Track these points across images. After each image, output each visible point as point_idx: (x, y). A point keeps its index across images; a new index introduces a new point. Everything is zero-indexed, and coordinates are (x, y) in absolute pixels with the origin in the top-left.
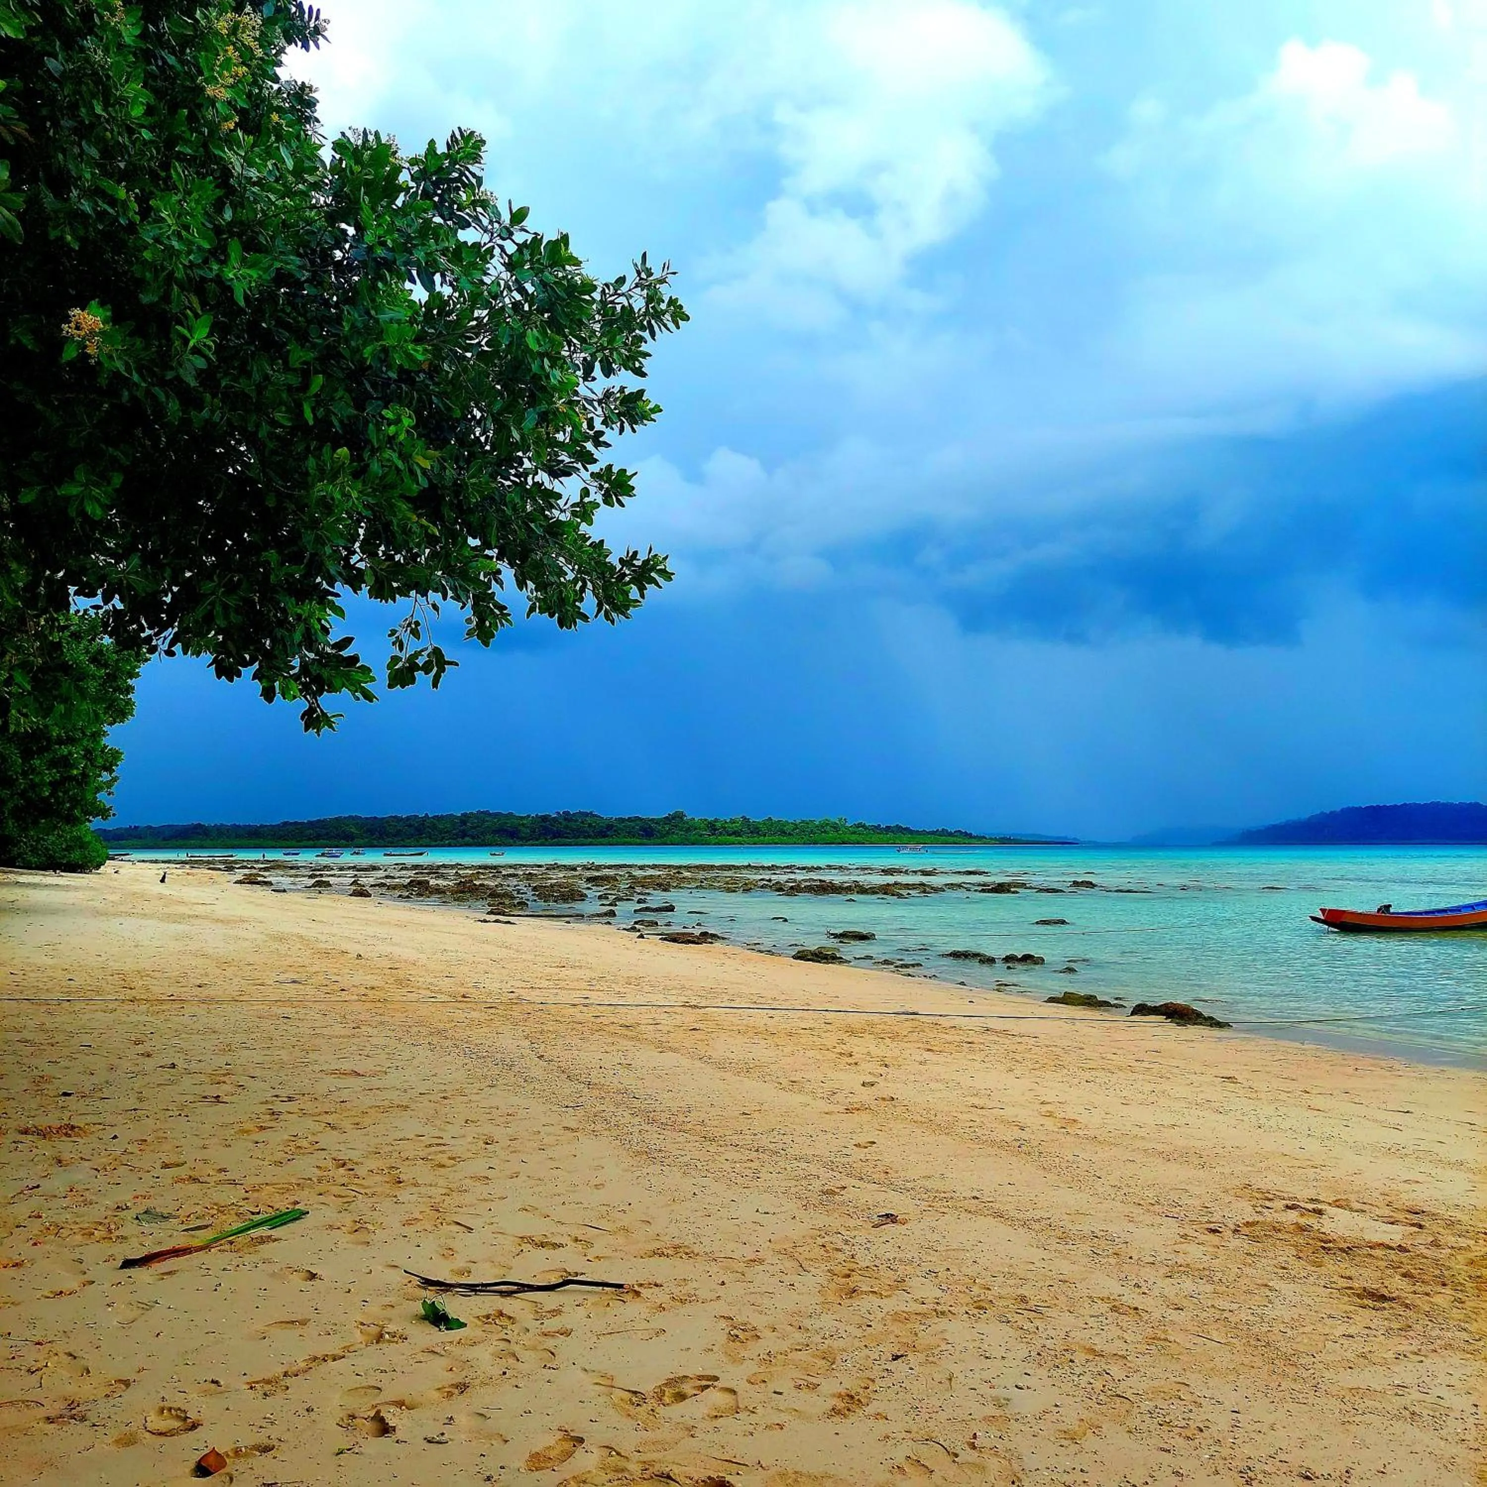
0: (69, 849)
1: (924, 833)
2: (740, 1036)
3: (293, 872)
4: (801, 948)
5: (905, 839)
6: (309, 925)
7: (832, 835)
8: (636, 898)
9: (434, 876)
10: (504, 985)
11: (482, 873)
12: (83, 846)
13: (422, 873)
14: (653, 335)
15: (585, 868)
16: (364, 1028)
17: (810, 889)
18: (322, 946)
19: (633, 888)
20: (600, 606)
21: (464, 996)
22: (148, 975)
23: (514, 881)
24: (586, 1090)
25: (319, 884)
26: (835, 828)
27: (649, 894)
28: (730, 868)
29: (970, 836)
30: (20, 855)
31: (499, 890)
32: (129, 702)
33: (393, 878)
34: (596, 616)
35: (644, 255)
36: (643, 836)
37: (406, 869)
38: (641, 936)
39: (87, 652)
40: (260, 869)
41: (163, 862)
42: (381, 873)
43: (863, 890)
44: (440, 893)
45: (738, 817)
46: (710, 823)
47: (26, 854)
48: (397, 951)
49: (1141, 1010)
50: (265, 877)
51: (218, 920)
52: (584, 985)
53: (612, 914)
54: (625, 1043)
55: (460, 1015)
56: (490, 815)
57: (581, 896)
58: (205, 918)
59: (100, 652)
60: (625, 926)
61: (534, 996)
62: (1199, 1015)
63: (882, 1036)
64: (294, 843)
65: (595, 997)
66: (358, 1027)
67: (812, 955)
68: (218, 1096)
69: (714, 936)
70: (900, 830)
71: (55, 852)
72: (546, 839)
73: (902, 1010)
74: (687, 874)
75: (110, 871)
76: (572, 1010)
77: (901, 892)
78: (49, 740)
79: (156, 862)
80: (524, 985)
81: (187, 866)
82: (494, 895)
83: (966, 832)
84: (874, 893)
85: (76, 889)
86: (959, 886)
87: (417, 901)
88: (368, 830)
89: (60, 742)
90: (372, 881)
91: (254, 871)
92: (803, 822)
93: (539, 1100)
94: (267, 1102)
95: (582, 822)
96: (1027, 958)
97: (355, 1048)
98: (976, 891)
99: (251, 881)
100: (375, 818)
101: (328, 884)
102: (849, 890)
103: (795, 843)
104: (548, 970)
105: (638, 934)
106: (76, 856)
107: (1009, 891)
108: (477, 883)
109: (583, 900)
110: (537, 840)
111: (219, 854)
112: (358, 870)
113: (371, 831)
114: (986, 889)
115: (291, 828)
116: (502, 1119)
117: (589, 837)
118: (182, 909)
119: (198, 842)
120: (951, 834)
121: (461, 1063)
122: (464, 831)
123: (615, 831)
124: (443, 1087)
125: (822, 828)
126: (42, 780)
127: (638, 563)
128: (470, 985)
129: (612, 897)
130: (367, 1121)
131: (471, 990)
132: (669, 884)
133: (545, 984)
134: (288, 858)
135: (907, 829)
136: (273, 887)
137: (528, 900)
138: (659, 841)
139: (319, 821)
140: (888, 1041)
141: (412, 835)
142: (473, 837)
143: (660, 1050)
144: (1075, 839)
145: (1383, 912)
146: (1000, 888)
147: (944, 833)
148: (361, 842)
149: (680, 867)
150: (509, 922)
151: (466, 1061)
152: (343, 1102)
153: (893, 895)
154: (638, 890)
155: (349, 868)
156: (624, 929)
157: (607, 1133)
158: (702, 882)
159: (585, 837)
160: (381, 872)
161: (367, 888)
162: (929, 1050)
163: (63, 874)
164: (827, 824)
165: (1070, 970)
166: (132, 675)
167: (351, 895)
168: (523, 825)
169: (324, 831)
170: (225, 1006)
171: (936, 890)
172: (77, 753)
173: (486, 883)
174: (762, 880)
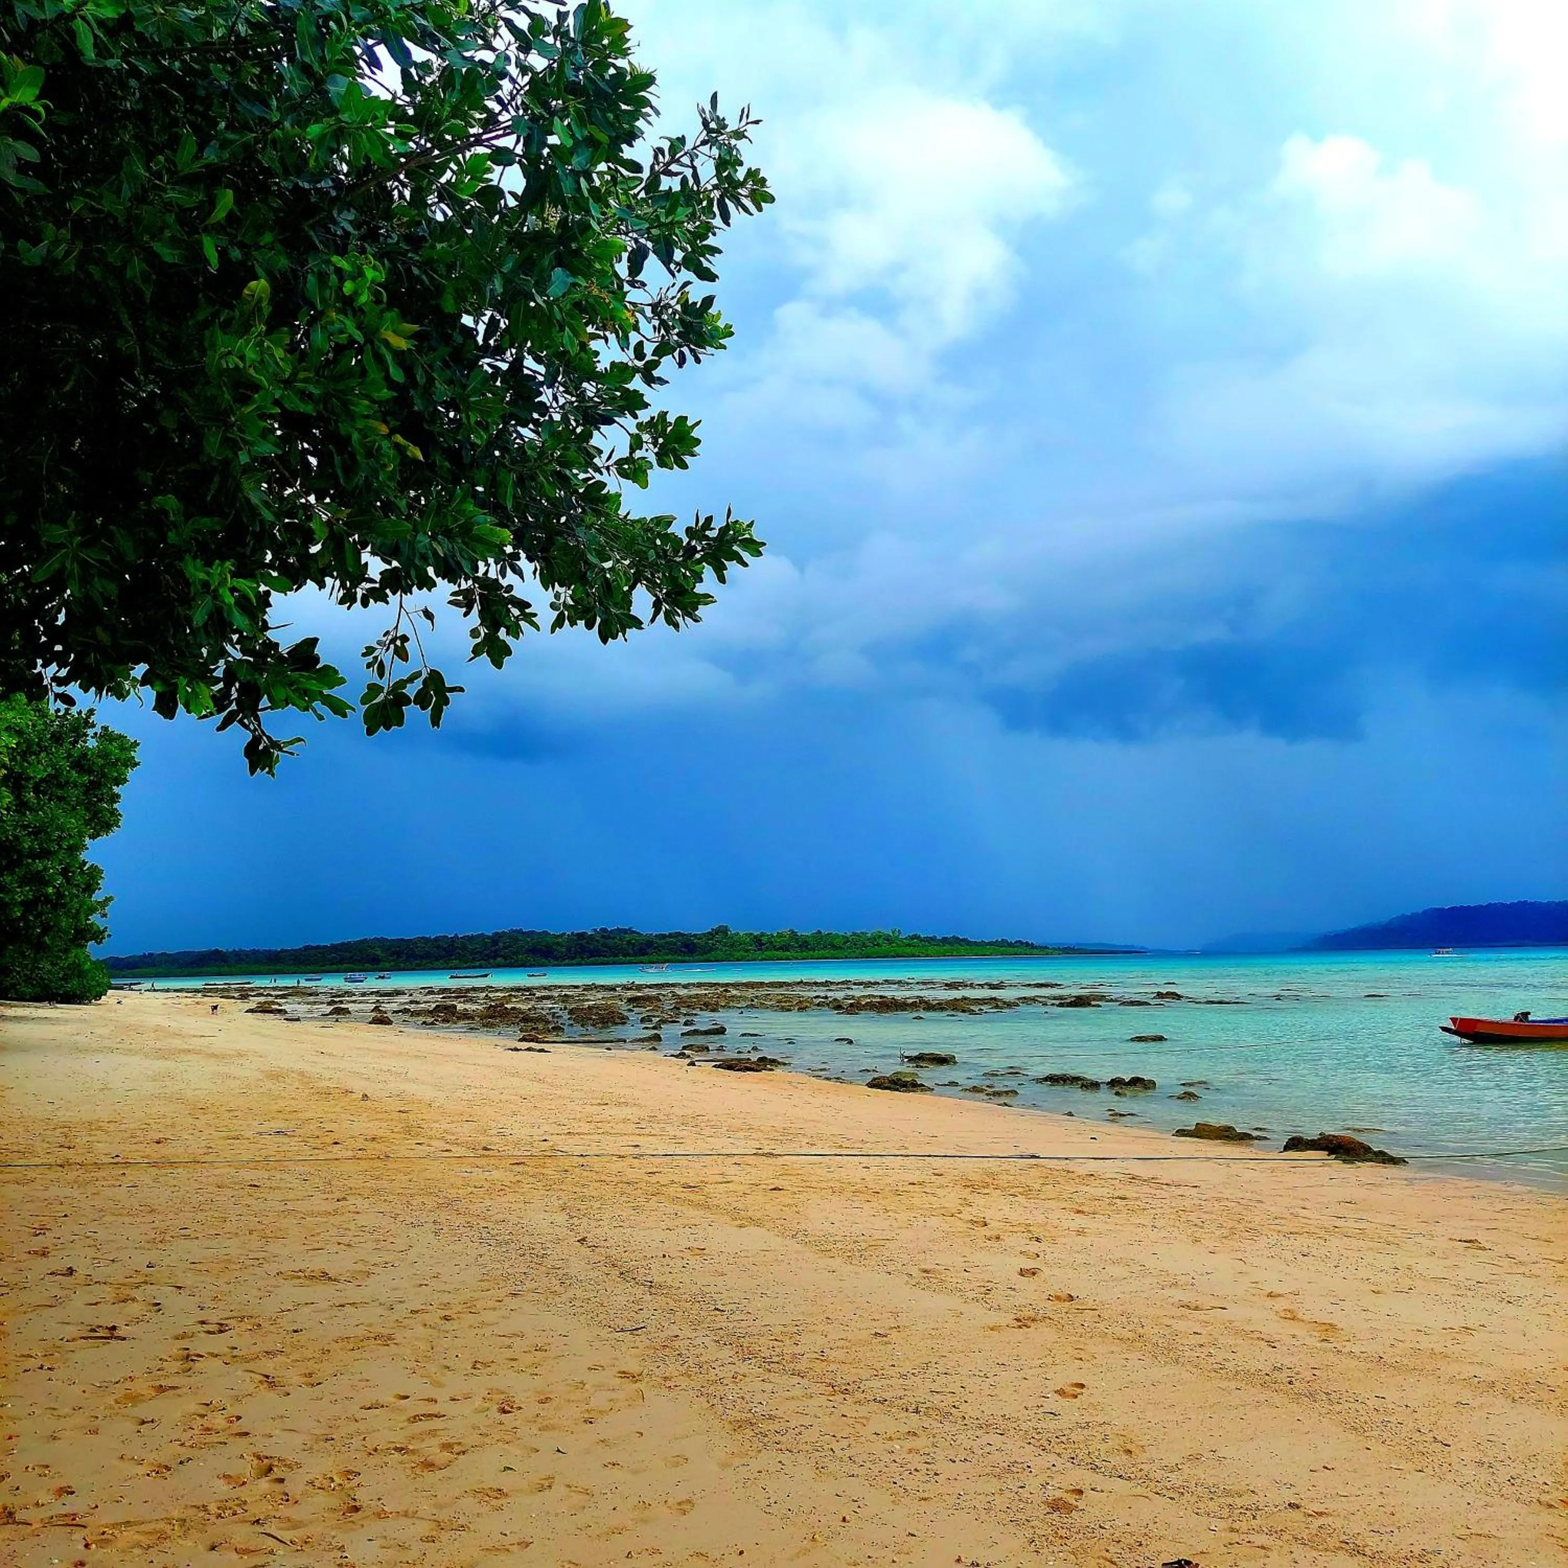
0: (66, 979)
1: (983, 944)
2: (835, 1198)
3: (311, 999)
4: (876, 1075)
5: (962, 950)
6: (315, 1059)
7: (885, 947)
8: (683, 1020)
9: (462, 1000)
10: (535, 1131)
11: (515, 996)
12: (81, 974)
13: (450, 997)
14: (726, 218)
15: (626, 988)
16: (351, 1199)
17: (871, 1006)
18: (325, 1084)
19: (678, 1009)
20: (657, 606)
21: (485, 1149)
22: (100, 1128)
23: (548, 1004)
24: (648, 1297)
25: (338, 1011)
26: (888, 940)
27: (696, 1015)
28: (781, 985)
29: (1032, 946)
30: (13, 985)
31: (532, 1014)
32: (114, 813)
33: (417, 1003)
34: (652, 621)
35: (714, 98)
36: (684, 953)
37: (431, 992)
38: (692, 1064)
39: (70, 755)
40: (277, 997)
41: (175, 991)
42: (405, 999)
43: (929, 1006)
44: (468, 1018)
45: (785, 930)
46: (755, 937)
47: (20, 984)
48: (411, 1088)
49: (1295, 1144)
50: (280, 1005)
51: (214, 1055)
52: (631, 1128)
53: (657, 1038)
54: (692, 1212)
55: (478, 1176)
56: (524, 933)
57: (623, 1018)
58: (198, 1052)
59: (84, 755)
60: (673, 1052)
61: (572, 1146)
62: (1368, 1149)
63: (1012, 1191)
64: (317, 968)
65: (648, 1145)
66: (345, 1199)
67: (890, 1082)
68: (114, 1328)
69: (773, 1062)
70: (956, 941)
71: (51, 981)
72: (583, 959)
73: (1018, 1152)
74: (734, 992)
75: (113, 1001)
76: (620, 1165)
77: (972, 1008)
78: (19, 852)
79: (168, 991)
80: (559, 1130)
81: (200, 995)
82: (526, 1019)
83: (1027, 943)
84: (942, 1009)
85: (67, 1021)
86: (1034, 999)
87: (443, 1028)
88: (395, 953)
89: (34, 855)
90: (395, 1006)
91: (270, 999)
92: (855, 934)
93: (582, 1318)
94: (184, 1336)
95: (621, 939)
96: (1136, 1081)
97: (333, 1232)
98: (1053, 1004)
99: (263, 1009)
100: (402, 940)
101: (347, 1011)
102: (914, 1006)
103: (846, 957)
104: (589, 1109)
105: (688, 1061)
106: (73, 985)
107: (1089, 1005)
108: (509, 1006)
109: (624, 1023)
110: (573, 958)
111: (235, 981)
112: (381, 996)
113: (398, 954)
114: (1063, 1002)
115: (312, 952)
116: (529, 1359)
117: (628, 955)
118: (177, 1043)
119: (215, 969)
120: (1010, 945)
121: (474, 1253)
122: (495, 951)
123: (655, 948)
124: (446, 1298)
125: (874, 941)
126: (13, 899)
127: (712, 534)
128: (494, 1132)
129: (655, 1020)
130: (326, 1368)
131: (494, 1139)
132: (717, 1004)
133: (585, 1128)
134: (308, 984)
135: (964, 940)
136: (287, 1016)
137: (564, 1024)
138: (702, 958)
139: (343, 944)
140: (1021, 1199)
141: (442, 957)
142: (505, 958)
143: (739, 1222)
144: (1142, 948)
145: (1521, 1021)
146: (1080, 1002)
147: (1004, 943)
148: (387, 965)
149: (727, 985)
150: (542, 1051)
151: (482, 1250)
152: (296, 1331)
153: (963, 1011)
154: (684, 1010)
155: (372, 993)
156: (672, 1056)
157: (684, 1382)
158: (753, 1001)
159: (625, 956)
160: (406, 996)
161: (389, 1015)
162: (1079, 1212)
163: (58, 1005)
164: (880, 937)
165: (1189, 1096)
166: (120, 781)
167: (370, 1023)
168: (558, 943)
169: (348, 955)
170: (180, 1170)
171: (1009, 1005)
172: (52, 867)
173: (518, 1006)
174: (817, 997)
